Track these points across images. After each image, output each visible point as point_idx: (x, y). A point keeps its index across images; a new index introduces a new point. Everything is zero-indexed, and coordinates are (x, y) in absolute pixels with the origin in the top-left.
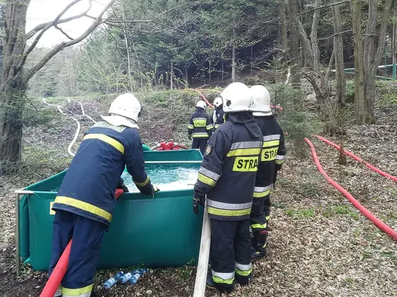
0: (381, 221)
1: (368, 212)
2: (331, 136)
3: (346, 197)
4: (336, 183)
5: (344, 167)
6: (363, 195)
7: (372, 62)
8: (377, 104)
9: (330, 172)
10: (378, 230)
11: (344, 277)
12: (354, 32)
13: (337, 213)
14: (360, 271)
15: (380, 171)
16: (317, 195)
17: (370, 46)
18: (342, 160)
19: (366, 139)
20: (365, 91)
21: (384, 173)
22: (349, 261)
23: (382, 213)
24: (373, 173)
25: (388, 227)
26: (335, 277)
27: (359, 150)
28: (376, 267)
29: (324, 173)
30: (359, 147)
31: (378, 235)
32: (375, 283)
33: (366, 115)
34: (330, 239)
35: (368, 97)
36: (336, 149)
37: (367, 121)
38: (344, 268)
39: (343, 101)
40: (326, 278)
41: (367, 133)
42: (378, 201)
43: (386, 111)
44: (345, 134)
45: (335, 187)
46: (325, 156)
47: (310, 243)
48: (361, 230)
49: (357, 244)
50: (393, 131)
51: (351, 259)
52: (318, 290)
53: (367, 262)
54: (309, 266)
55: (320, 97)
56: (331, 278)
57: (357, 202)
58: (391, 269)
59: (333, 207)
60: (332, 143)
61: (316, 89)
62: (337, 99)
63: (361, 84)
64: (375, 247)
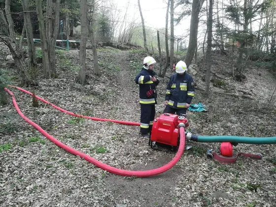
0: (59, 142)
1: (52, 137)
2: (27, 87)
3: (37, 129)
4: (31, 121)
5: (37, 108)
6: (49, 127)
7: (52, 36)
8: (58, 65)
9: (27, 113)
10: (57, 147)
11: (32, 186)
12: (38, 13)
13: (30, 142)
14: (43, 178)
15: (61, 109)
16: (15, 132)
17: (50, 25)
18: (35, 104)
19: (52, 88)
20: (49, 56)
21: (63, 110)
22: (36, 174)
23: (60, 136)
24: (56, 111)
25: (64, 144)
26: (25, 189)
27: (48, 96)
28: (54, 172)
29: (22, 114)
30: (47, 94)
31: (58, 151)
32: (53, 183)
33: (51, 73)
34: (24, 162)
35: (51, 60)
36: (31, 96)
37: (52, 76)
38: (32, 180)
39: (35, 62)
40: (18, 192)
41: (52, 85)
42: (58, 128)
43: (64, 70)
44: (37, 85)
45: (30, 123)
46: (23, 102)
47: (7, 169)
48: (46, 150)
49: (43, 161)
50: (68, 83)
51: (38, 172)
52: (10, 203)
53: (49, 170)
54: (4, 187)
55: (15, 57)
56: (22, 190)
57: (45, 132)
58: (63, 171)
59: (27, 139)
60: (28, 92)
61: (12, 51)
62: (30, 60)
63: (46, 50)
64: (54, 159)
